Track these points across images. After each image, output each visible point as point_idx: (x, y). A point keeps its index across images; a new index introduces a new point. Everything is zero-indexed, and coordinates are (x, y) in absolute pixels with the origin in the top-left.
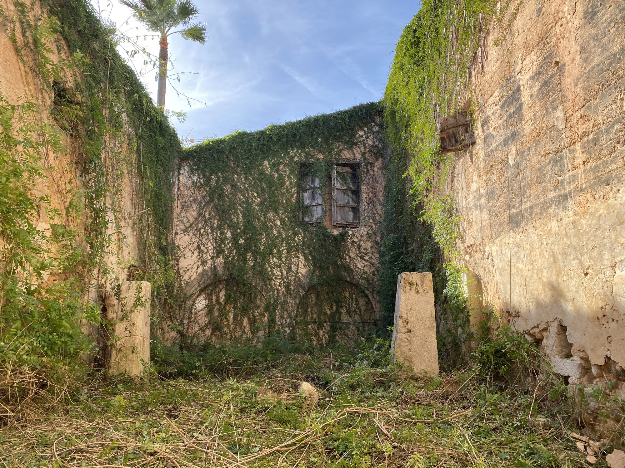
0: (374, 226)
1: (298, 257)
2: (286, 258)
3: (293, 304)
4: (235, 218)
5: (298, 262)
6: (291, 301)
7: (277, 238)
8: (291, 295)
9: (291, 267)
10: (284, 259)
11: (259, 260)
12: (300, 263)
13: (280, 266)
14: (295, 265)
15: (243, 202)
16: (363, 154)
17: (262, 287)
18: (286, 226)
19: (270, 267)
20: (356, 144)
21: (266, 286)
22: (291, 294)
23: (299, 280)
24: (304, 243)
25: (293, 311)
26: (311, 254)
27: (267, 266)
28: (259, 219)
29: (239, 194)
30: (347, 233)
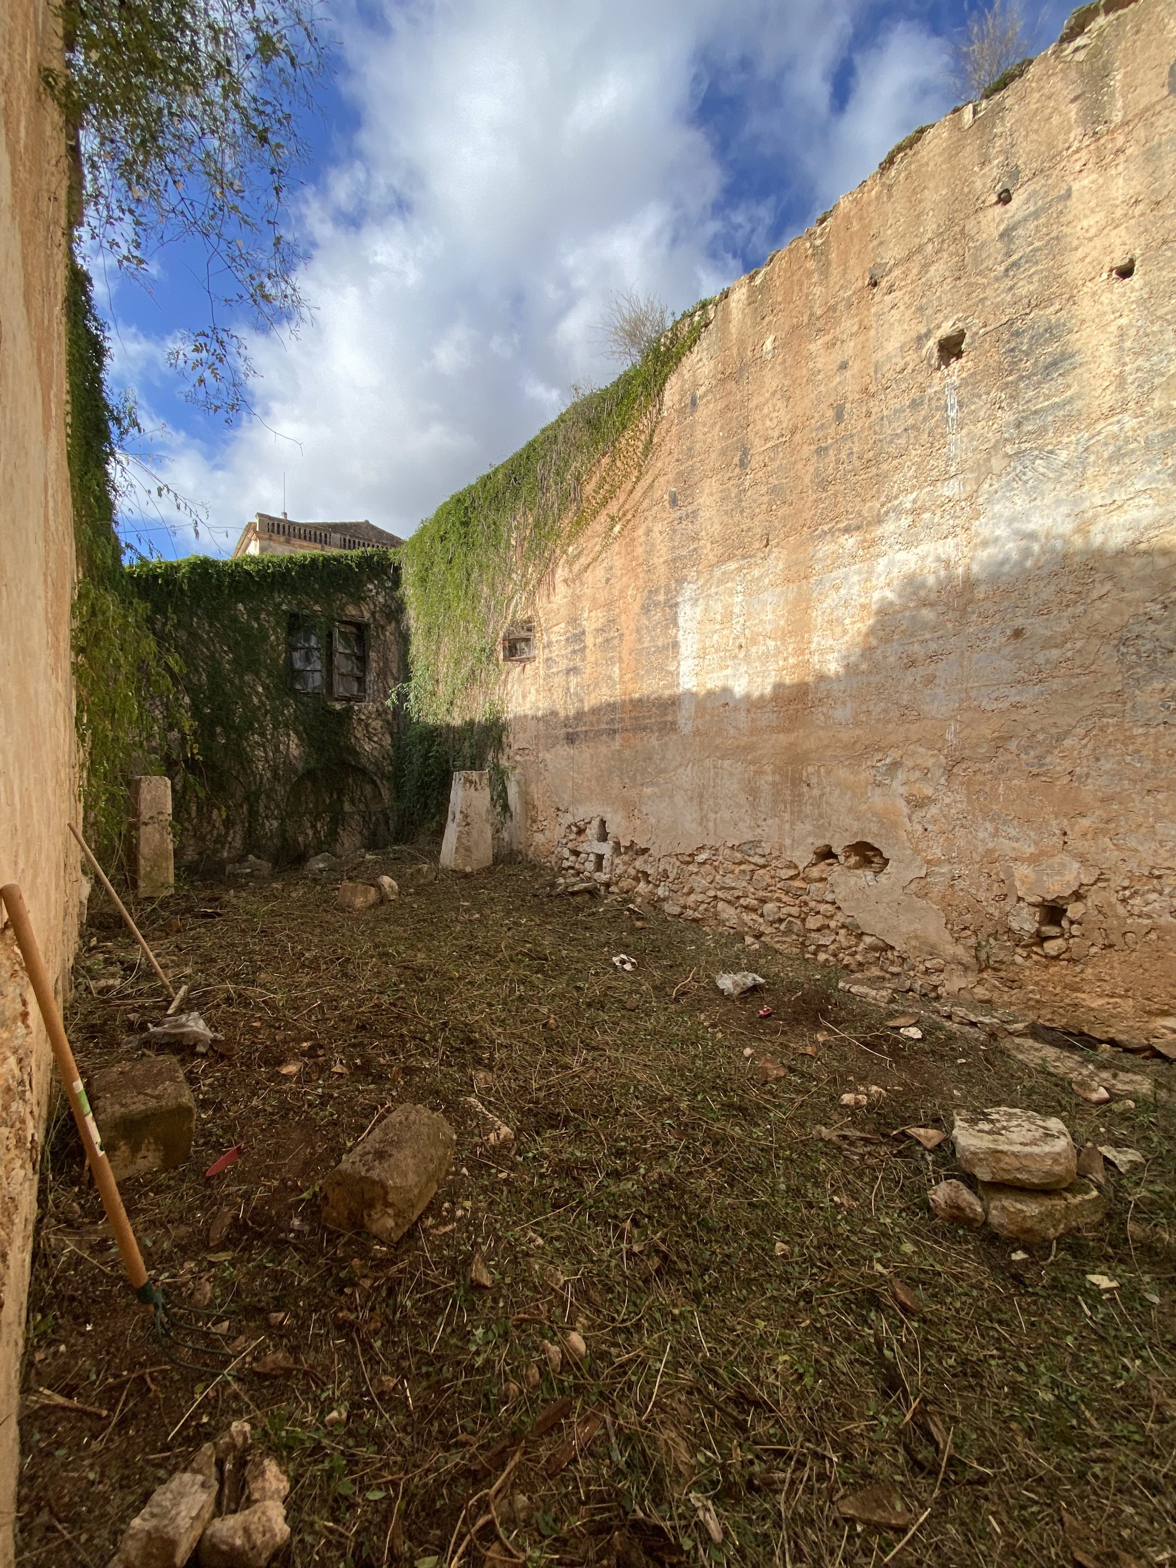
1: (288, 735)
2: (272, 735)
3: (283, 792)
5: (289, 740)
6: (279, 789)
9: (279, 746)
10: (269, 737)
12: (291, 742)
13: (263, 745)
14: (284, 744)
15: (207, 657)
16: (373, 614)
17: (238, 771)
18: (271, 693)
19: (250, 746)
20: (364, 599)
21: (244, 769)
22: (279, 780)
23: (291, 763)
24: (296, 718)
25: (283, 800)
26: (305, 732)
27: (246, 745)
28: (232, 683)
30: (352, 708)
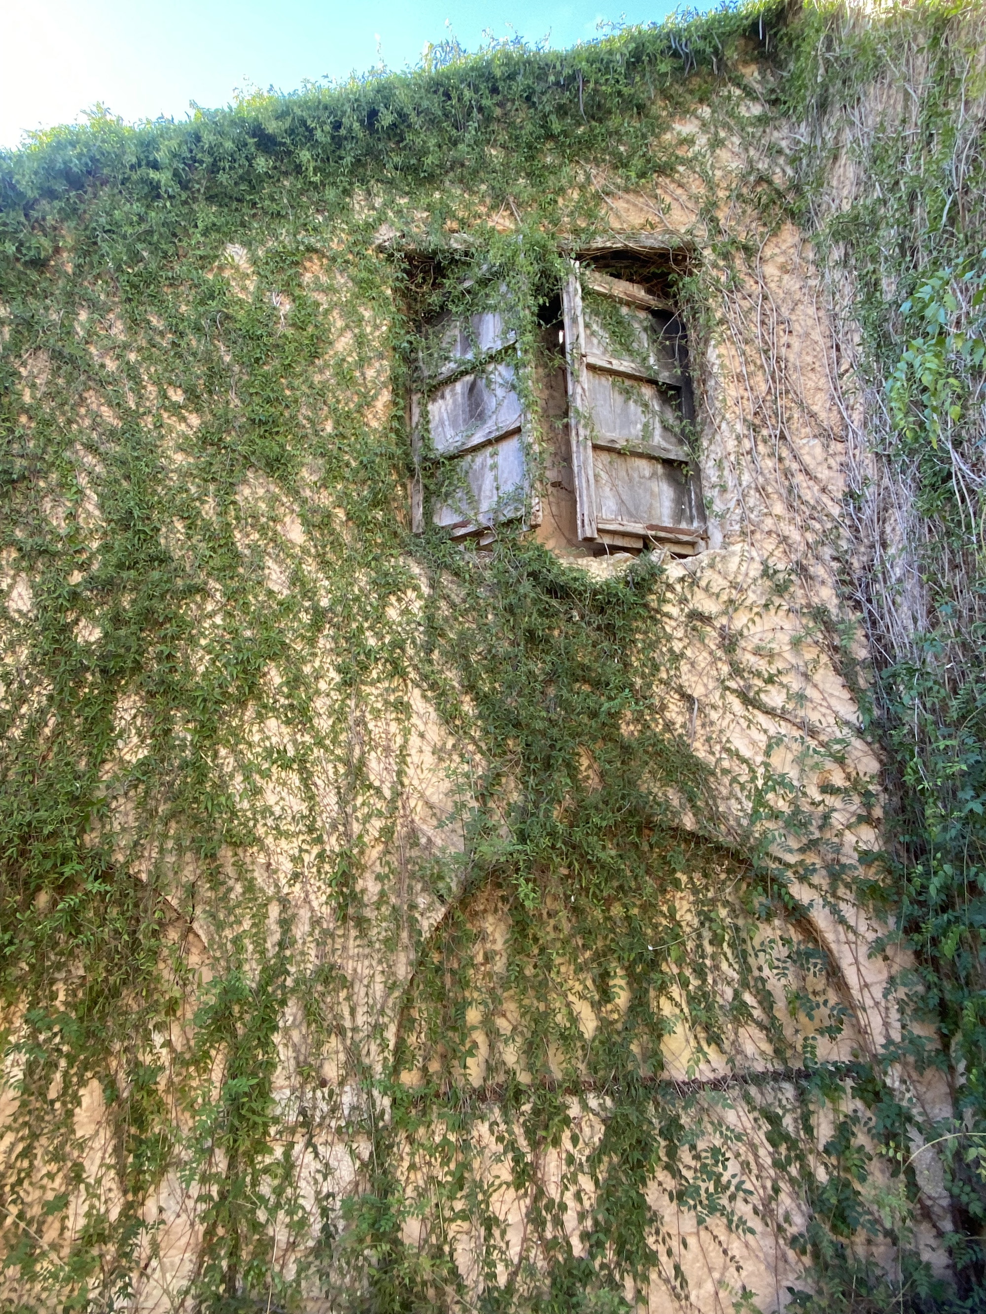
0: (795, 535)
1: (402, 708)
2: (339, 715)
3: (379, 989)
4: (61, 512)
5: (406, 732)
6: (363, 968)
7: (287, 607)
8: (363, 934)
9: (362, 762)
10: (324, 724)
11: (183, 732)
12: (414, 740)
13: (302, 764)
14: (387, 750)
15: (113, 436)
16: (708, 213)
17: (191, 891)
18: (337, 544)
19: (246, 770)
21: (215, 877)
22: (361, 923)
23: (413, 836)
24: (433, 629)
25: (378, 1029)
26: (470, 688)
27: (229, 763)
28: (191, 519)
29: (91, 397)
30: (655, 572)
